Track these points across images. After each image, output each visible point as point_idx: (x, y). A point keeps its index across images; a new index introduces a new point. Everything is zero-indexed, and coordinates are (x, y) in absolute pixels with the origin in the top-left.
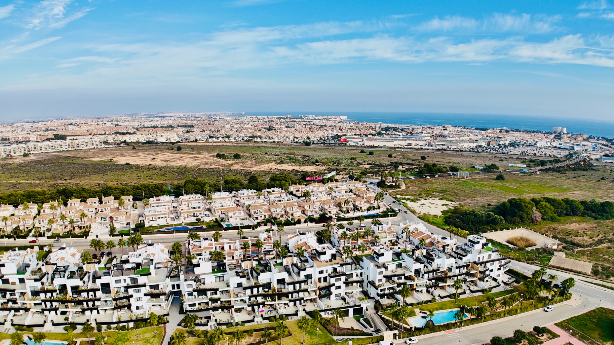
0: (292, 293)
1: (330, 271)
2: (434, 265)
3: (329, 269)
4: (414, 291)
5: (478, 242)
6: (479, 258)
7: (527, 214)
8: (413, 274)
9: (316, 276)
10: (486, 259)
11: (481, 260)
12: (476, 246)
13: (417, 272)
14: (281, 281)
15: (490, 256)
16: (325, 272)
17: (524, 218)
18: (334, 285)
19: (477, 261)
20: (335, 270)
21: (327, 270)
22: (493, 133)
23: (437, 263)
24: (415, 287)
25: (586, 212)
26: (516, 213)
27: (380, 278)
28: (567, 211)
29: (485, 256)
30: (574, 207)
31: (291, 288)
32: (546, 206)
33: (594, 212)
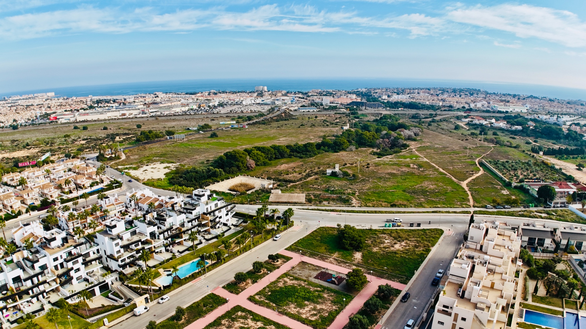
0: (31, 289)
1: (65, 256)
2: (167, 225)
3: (63, 254)
4: (154, 253)
5: (204, 195)
6: (207, 209)
7: (242, 163)
8: (148, 238)
9: (51, 265)
10: (213, 208)
11: (209, 210)
12: (202, 198)
13: (153, 235)
14: (17, 280)
15: (216, 205)
16: (59, 258)
17: (240, 167)
18: (72, 269)
19: (205, 212)
20: (70, 253)
21: (61, 256)
22: (202, 96)
23: (169, 222)
24: (153, 249)
25: (292, 153)
26: (232, 163)
27: (118, 250)
28: (276, 155)
29: (212, 206)
30: (282, 151)
31: (29, 284)
32: (257, 154)
33: (299, 153)
